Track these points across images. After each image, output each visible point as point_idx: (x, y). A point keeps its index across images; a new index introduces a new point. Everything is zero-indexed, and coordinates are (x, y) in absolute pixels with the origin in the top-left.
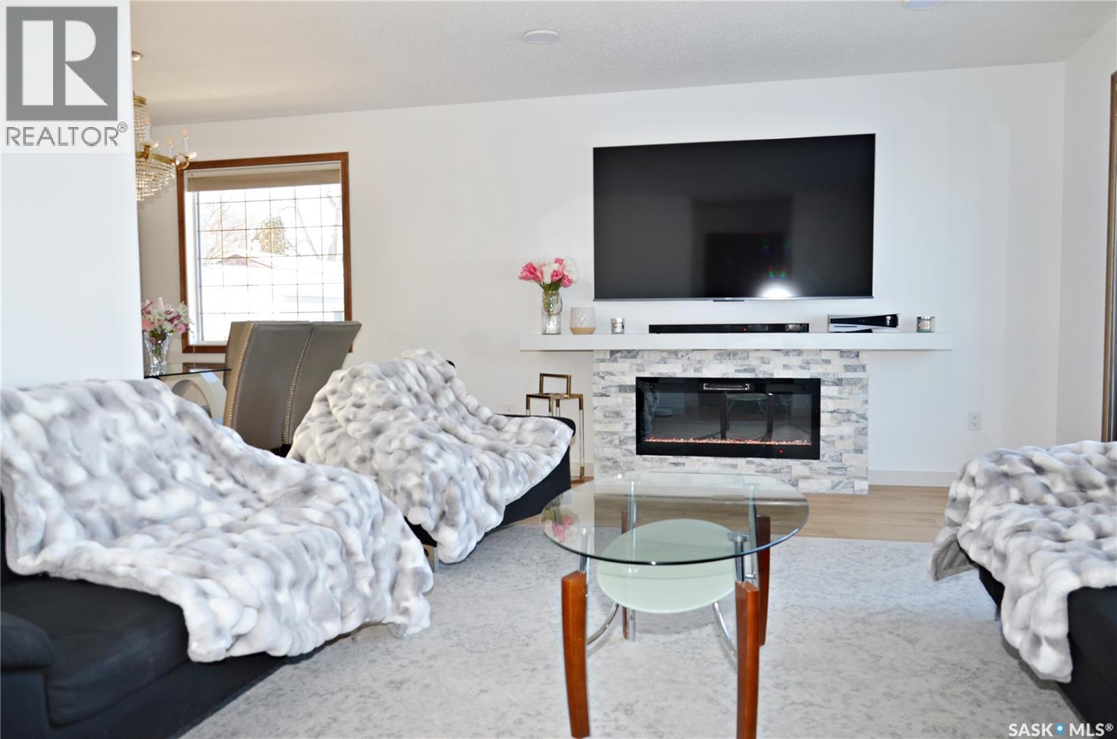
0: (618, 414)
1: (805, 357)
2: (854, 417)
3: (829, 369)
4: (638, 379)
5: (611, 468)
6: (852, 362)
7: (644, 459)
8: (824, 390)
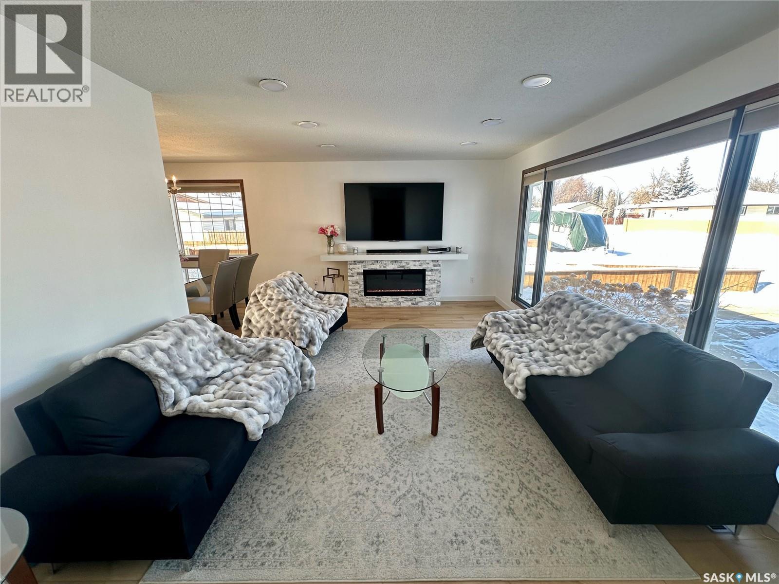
0: (357, 283)
1: (421, 262)
2: (436, 282)
3: (429, 266)
4: (364, 270)
5: (355, 301)
6: (436, 263)
7: (367, 298)
8: (426, 273)
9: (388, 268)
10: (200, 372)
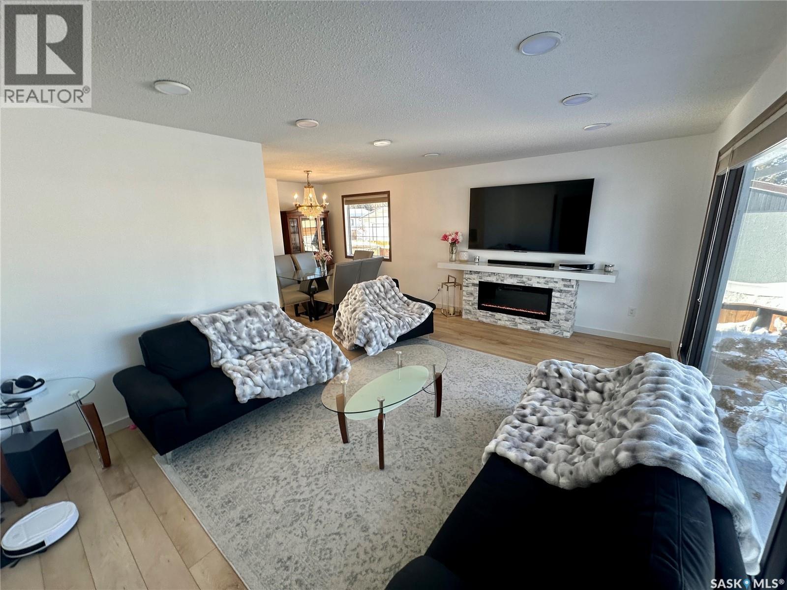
0: (472, 294)
2: (566, 306)
3: (557, 285)
4: (480, 282)
5: (468, 313)
6: (568, 283)
7: (480, 312)
8: (553, 294)
9: (506, 282)
10: (247, 343)
